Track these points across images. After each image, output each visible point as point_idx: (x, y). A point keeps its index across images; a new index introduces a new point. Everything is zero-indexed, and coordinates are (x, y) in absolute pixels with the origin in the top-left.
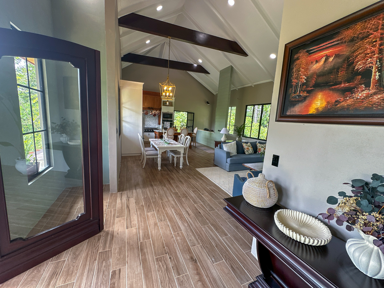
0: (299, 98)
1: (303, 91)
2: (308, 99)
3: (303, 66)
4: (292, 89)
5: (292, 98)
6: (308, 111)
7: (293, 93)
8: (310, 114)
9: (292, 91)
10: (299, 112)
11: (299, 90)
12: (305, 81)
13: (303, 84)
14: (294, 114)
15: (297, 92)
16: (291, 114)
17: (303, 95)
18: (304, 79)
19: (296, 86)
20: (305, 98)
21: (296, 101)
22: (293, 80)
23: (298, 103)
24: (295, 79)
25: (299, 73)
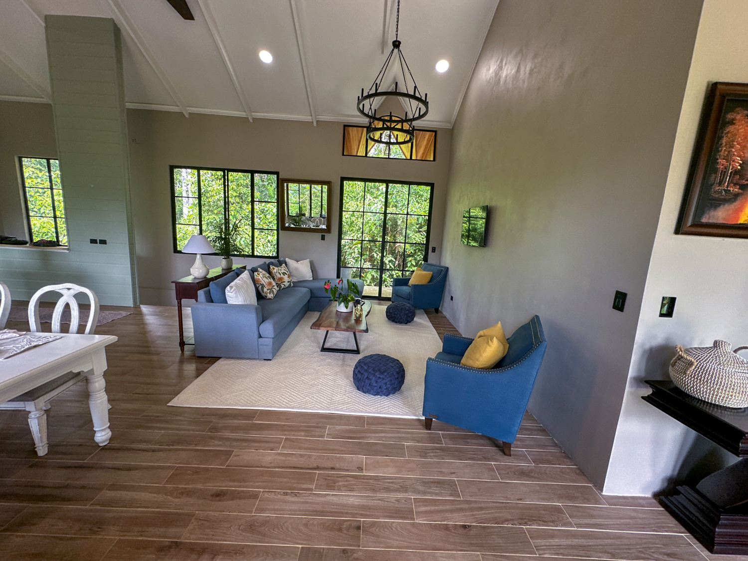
0: (726, 196)
1: (735, 184)
2: (740, 198)
3: (739, 139)
4: (716, 177)
5: (715, 192)
6: (738, 218)
7: (717, 184)
8: (740, 224)
9: (715, 179)
10: (723, 219)
11: (728, 180)
12: (739, 167)
13: (736, 172)
14: (715, 221)
15: (724, 184)
16: (711, 221)
17: (733, 190)
18: (738, 163)
19: (724, 173)
20: (736, 196)
21: (720, 200)
22: (719, 160)
23: (724, 204)
24: (724, 159)
25: (731, 149)
